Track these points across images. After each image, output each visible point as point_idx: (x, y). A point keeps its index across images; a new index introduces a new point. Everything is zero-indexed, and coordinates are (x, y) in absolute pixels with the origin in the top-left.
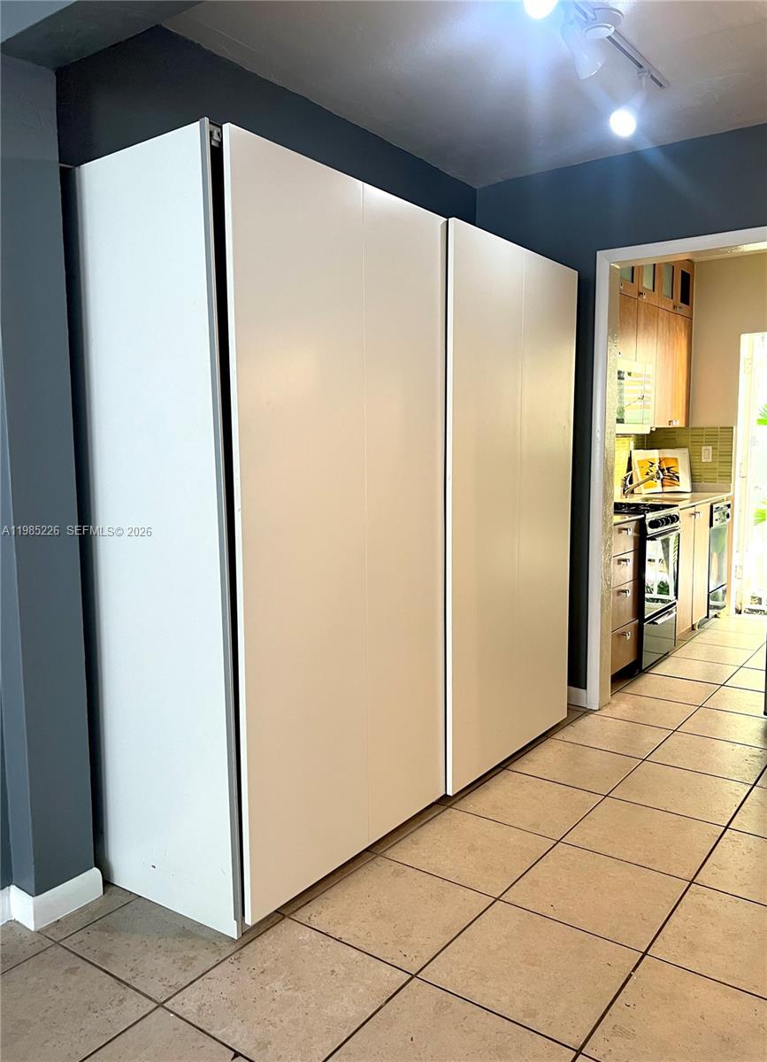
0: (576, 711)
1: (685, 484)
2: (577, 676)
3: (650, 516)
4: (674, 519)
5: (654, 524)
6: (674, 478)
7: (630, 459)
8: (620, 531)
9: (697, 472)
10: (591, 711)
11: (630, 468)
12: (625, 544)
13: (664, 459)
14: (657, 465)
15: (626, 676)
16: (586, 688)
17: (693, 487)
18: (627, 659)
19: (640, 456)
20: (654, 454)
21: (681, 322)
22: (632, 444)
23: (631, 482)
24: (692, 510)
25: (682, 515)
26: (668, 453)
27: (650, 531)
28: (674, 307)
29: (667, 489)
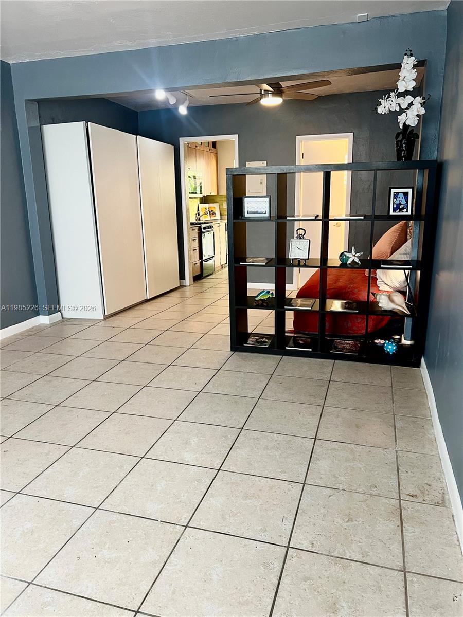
0: (181, 286)
1: (218, 216)
2: (182, 276)
3: (203, 226)
4: (211, 227)
5: (205, 228)
6: (214, 214)
7: (198, 207)
8: (193, 230)
9: (222, 212)
10: (186, 286)
11: (198, 210)
12: (195, 234)
13: (211, 207)
14: (208, 210)
15: (198, 278)
16: (185, 279)
17: (221, 218)
18: (198, 273)
19: (202, 206)
20: (207, 206)
21: (213, 155)
22: (199, 202)
23: (199, 215)
24: (219, 225)
25: (214, 226)
26: (211, 205)
27: (203, 230)
28: (210, 150)
29: (212, 219)
